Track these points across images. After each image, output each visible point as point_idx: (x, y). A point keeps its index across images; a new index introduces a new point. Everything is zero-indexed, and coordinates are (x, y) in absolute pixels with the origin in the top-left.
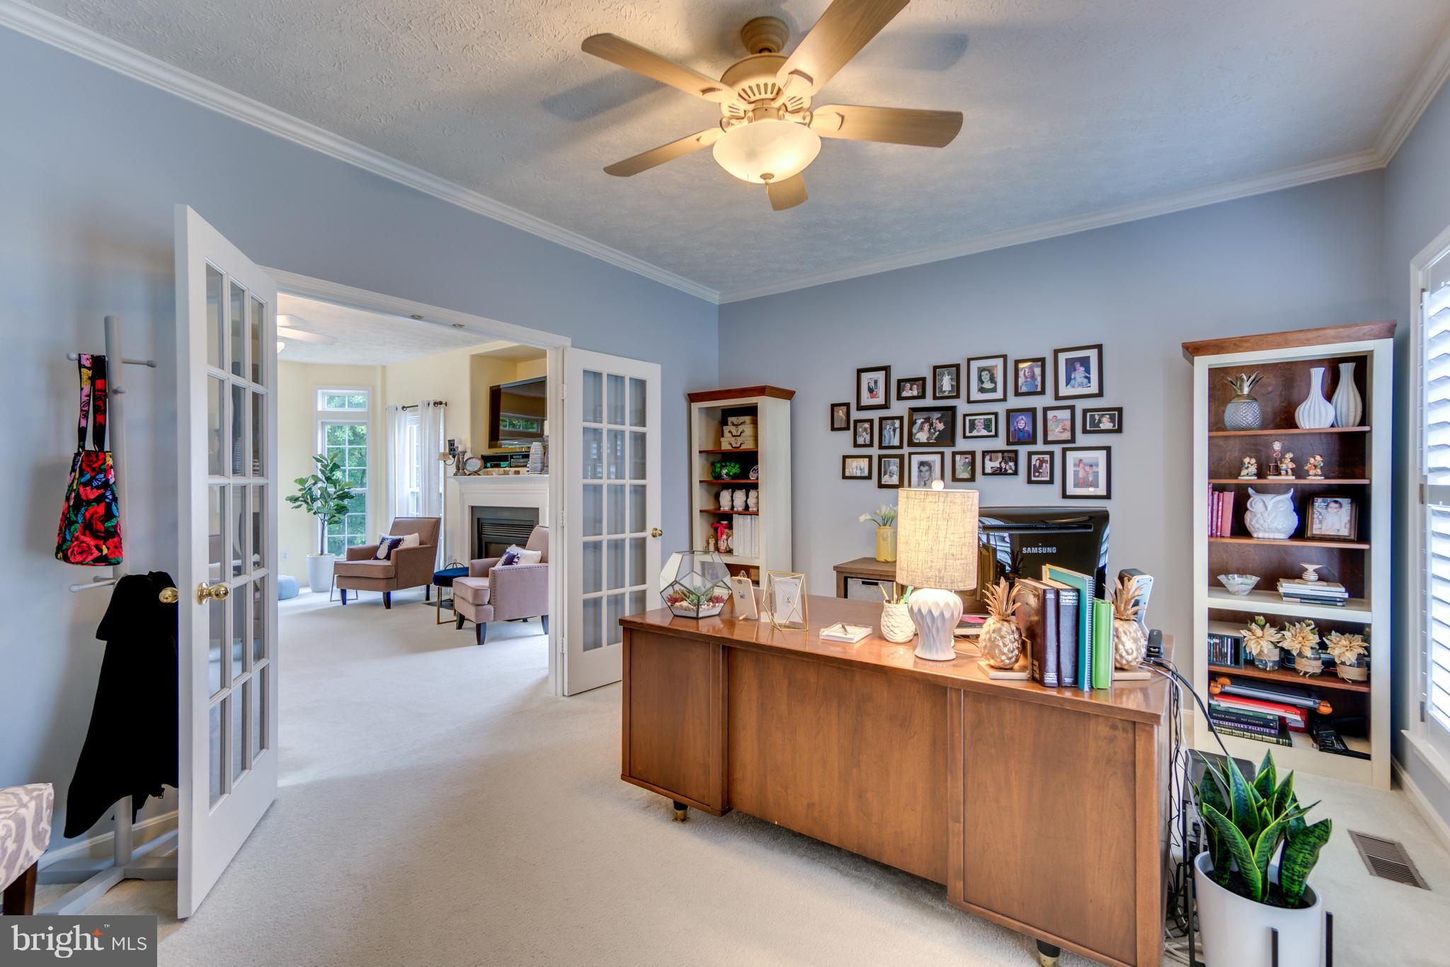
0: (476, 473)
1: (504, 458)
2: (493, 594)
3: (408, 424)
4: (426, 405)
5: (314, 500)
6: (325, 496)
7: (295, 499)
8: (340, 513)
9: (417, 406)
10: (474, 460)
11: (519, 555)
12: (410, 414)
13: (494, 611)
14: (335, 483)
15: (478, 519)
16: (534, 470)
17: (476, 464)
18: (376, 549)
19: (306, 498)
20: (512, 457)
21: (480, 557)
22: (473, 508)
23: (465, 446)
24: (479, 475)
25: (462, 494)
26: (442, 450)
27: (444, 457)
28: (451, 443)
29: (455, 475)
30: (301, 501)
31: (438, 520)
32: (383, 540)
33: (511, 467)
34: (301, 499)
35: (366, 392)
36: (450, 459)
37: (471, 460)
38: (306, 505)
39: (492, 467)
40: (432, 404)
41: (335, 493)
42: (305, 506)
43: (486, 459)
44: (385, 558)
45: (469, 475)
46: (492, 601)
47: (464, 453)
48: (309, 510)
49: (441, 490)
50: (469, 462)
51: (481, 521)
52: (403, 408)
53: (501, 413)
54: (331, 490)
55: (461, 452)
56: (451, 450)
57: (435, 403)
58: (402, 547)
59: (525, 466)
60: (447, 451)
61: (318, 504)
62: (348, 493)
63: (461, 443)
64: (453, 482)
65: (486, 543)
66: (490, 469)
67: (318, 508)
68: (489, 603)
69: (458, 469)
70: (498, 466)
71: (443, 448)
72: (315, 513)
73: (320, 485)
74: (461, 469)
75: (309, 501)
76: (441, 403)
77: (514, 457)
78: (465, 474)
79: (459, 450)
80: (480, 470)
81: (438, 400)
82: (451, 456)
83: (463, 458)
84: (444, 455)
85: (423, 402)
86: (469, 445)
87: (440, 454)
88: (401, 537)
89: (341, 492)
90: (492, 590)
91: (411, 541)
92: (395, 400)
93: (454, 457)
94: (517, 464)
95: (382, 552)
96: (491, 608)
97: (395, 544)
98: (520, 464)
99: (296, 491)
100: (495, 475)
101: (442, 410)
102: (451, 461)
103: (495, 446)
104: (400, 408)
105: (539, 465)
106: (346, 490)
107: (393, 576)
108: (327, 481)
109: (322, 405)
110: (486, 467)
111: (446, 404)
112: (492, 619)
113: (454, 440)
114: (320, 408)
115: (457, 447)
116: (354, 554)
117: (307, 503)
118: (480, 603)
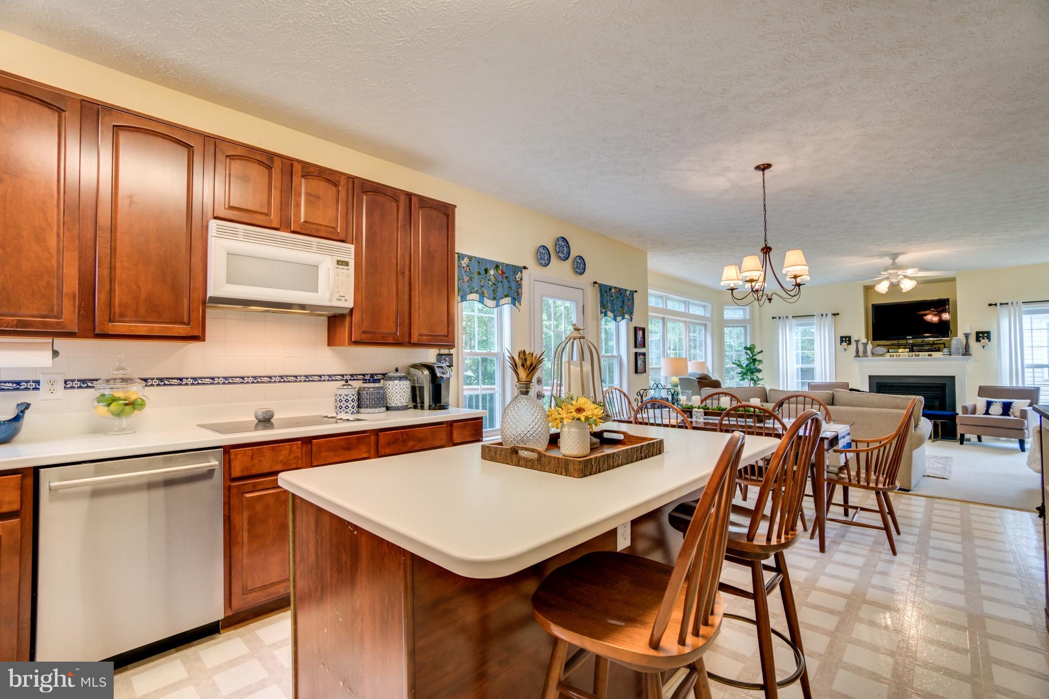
10: (879, 348)
17: (881, 350)
50: (875, 349)
57: (833, 315)
76: (837, 314)
80: (884, 354)
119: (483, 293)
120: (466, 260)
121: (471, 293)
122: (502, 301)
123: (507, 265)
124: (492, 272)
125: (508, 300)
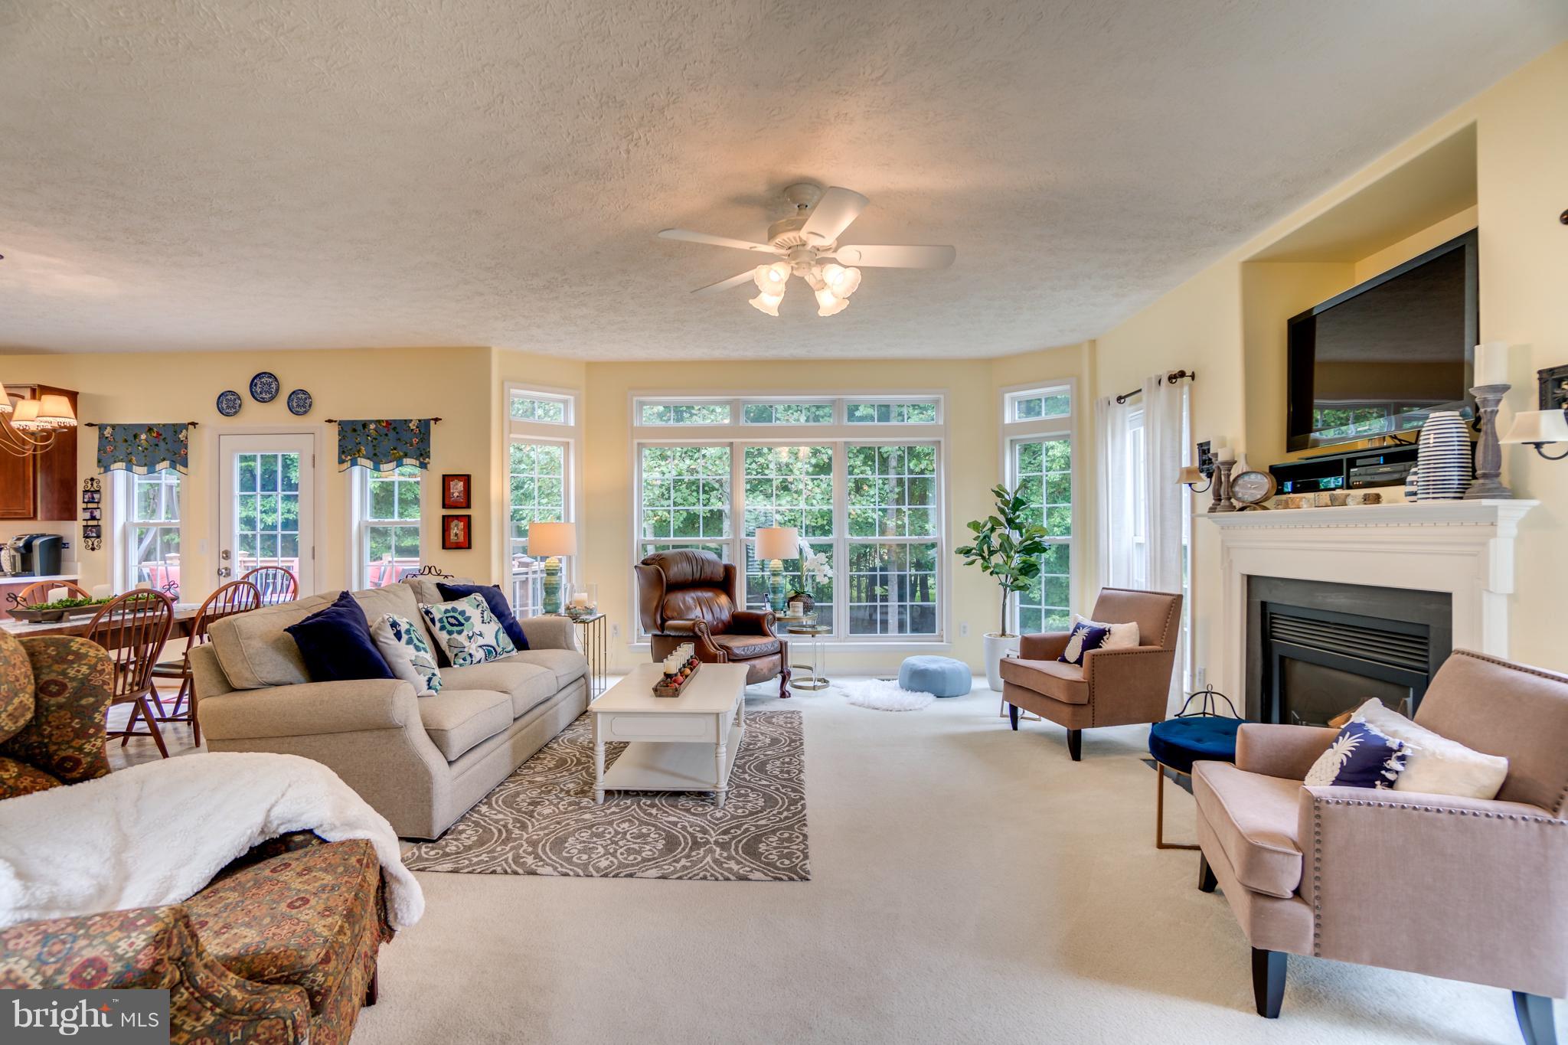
0: (1258, 504)
1: (1332, 467)
2: (1311, 873)
3: (1128, 425)
4: (1154, 382)
5: (991, 553)
6: (1006, 546)
7: (967, 552)
8: (1026, 574)
9: (1140, 390)
10: (1253, 476)
11: (1407, 752)
12: (1133, 408)
13: (1317, 925)
14: (1019, 527)
15: (1264, 604)
16: (1437, 488)
17: (1258, 485)
18: (1065, 641)
19: (981, 552)
20: (1352, 463)
21: (1266, 719)
22: (1250, 579)
23: (1233, 451)
24: (1265, 508)
25: (1226, 550)
26: (1186, 463)
27: (1189, 476)
28: (1204, 449)
29: (1212, 510)
30: (976, 554)
31: (1178, 599)
32: (1078, 627)
33: (1349, 487)
34: (974, 551)
35: (1067, 387)
36: (1201, 479)
37: (1246, 478)
38: (982, 561)
39: (1295, 490)
40: (1165, 380)
41: (1021, 543)
42: (980, 561)
43: (1280, 475)
44: (1075, 663)
45: (1242, 509)
46: (1310, 893)
47: (1231, 464)
48: (985, 568)
49: (1186, 541)
50: (1240, 482)
51: (1270, 609)
52: (1119, 399)
53: (1316, 401)
54: (1015, 537)
55: (1223, 463)
56: (1203, 462)
57: (1172, 378)
58: (1108, 645)
59: (1401, 482)
60: (1197, 464)
61: (997, 559)
62: (1039, 543)
63: (1223, 445)
64: (1207, 524)
65: (1282, 659)
66: (1292, 495)
67: (997, 565)
68: (1297, 893)
69: (1218, 498)
70: (1314, 488)
71: (1188, 459)
72: (992, 573)
73: (999, 531)
74: (1225, 497)
75: (986, 554)
76: (1182, 374)
77: (1359, 462)
78: (1232, 508)
79: (1221, 458)
80: (1266, 498)
81: (1176, 371)
82: (1203, 475)
83: (1229, 476)
84: (1189, 472)
85: (1150, 379)
86: (1241, 449)
87: (1182, 470)
88: (1106, 626)
89: (1029, 542)
90: (1310, 859)
91: (1123, 636)
92: (1109, 389)
93: (1210, 475)
94: (1369, 479)
95: (1073, 651)
96: (1304, 914)
97: (1095, 638)
98: (1377, 479)
99: (969, 539)
100: (1305, 508)
101: (1186, 389)
102: (1203, 483)
103: (1303, 446)
104: (1114, 401)
105: (1454, 475)
106: (1037, 539)
107: (1085, 701)
108: (1009, 525)
109: (1011, 415)
110: (1280, 492)
111: (1193, 377)
112: (1308, 946)
113: (1208, 443)
114: (1008, 420)
115: (1216, 455)
116: (1033, 648)
117: (983, 558)
118: (1264, 888)
119: (130, 461)
120: (109, 430)
121: (115, 462)
122: (158, 467)
123: (164, 425)
124: (143, 437)
125: (166, 463)
